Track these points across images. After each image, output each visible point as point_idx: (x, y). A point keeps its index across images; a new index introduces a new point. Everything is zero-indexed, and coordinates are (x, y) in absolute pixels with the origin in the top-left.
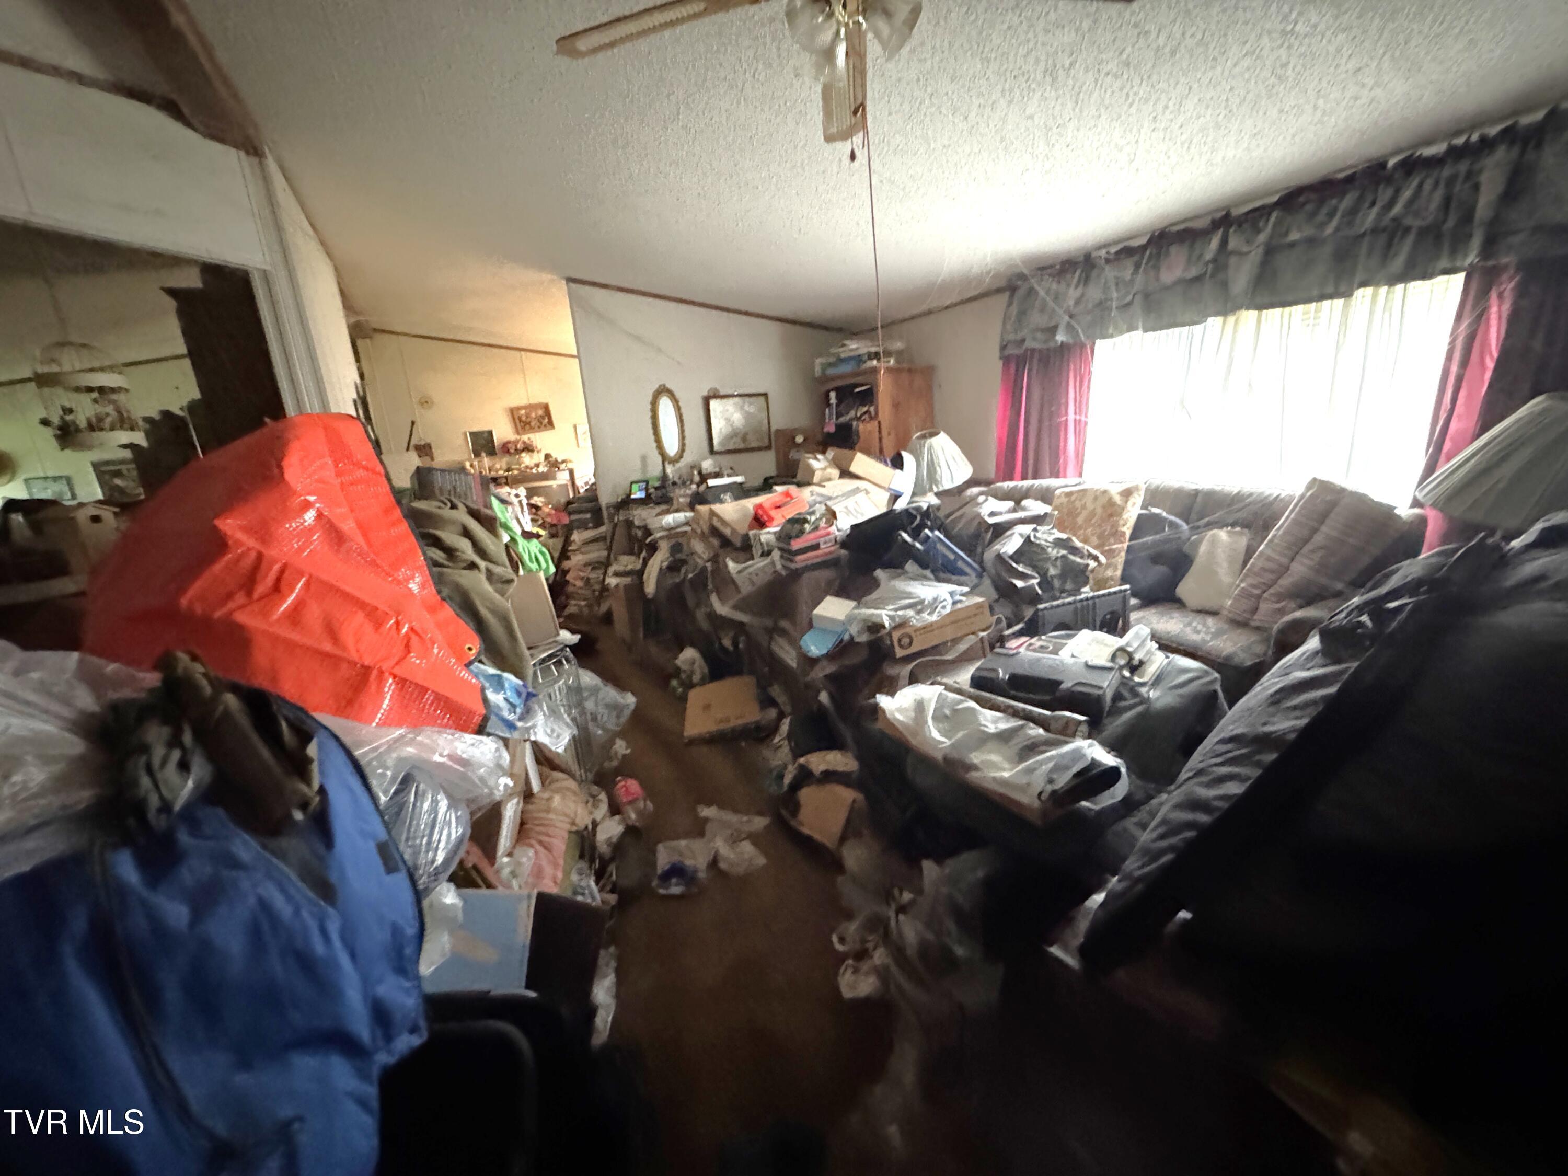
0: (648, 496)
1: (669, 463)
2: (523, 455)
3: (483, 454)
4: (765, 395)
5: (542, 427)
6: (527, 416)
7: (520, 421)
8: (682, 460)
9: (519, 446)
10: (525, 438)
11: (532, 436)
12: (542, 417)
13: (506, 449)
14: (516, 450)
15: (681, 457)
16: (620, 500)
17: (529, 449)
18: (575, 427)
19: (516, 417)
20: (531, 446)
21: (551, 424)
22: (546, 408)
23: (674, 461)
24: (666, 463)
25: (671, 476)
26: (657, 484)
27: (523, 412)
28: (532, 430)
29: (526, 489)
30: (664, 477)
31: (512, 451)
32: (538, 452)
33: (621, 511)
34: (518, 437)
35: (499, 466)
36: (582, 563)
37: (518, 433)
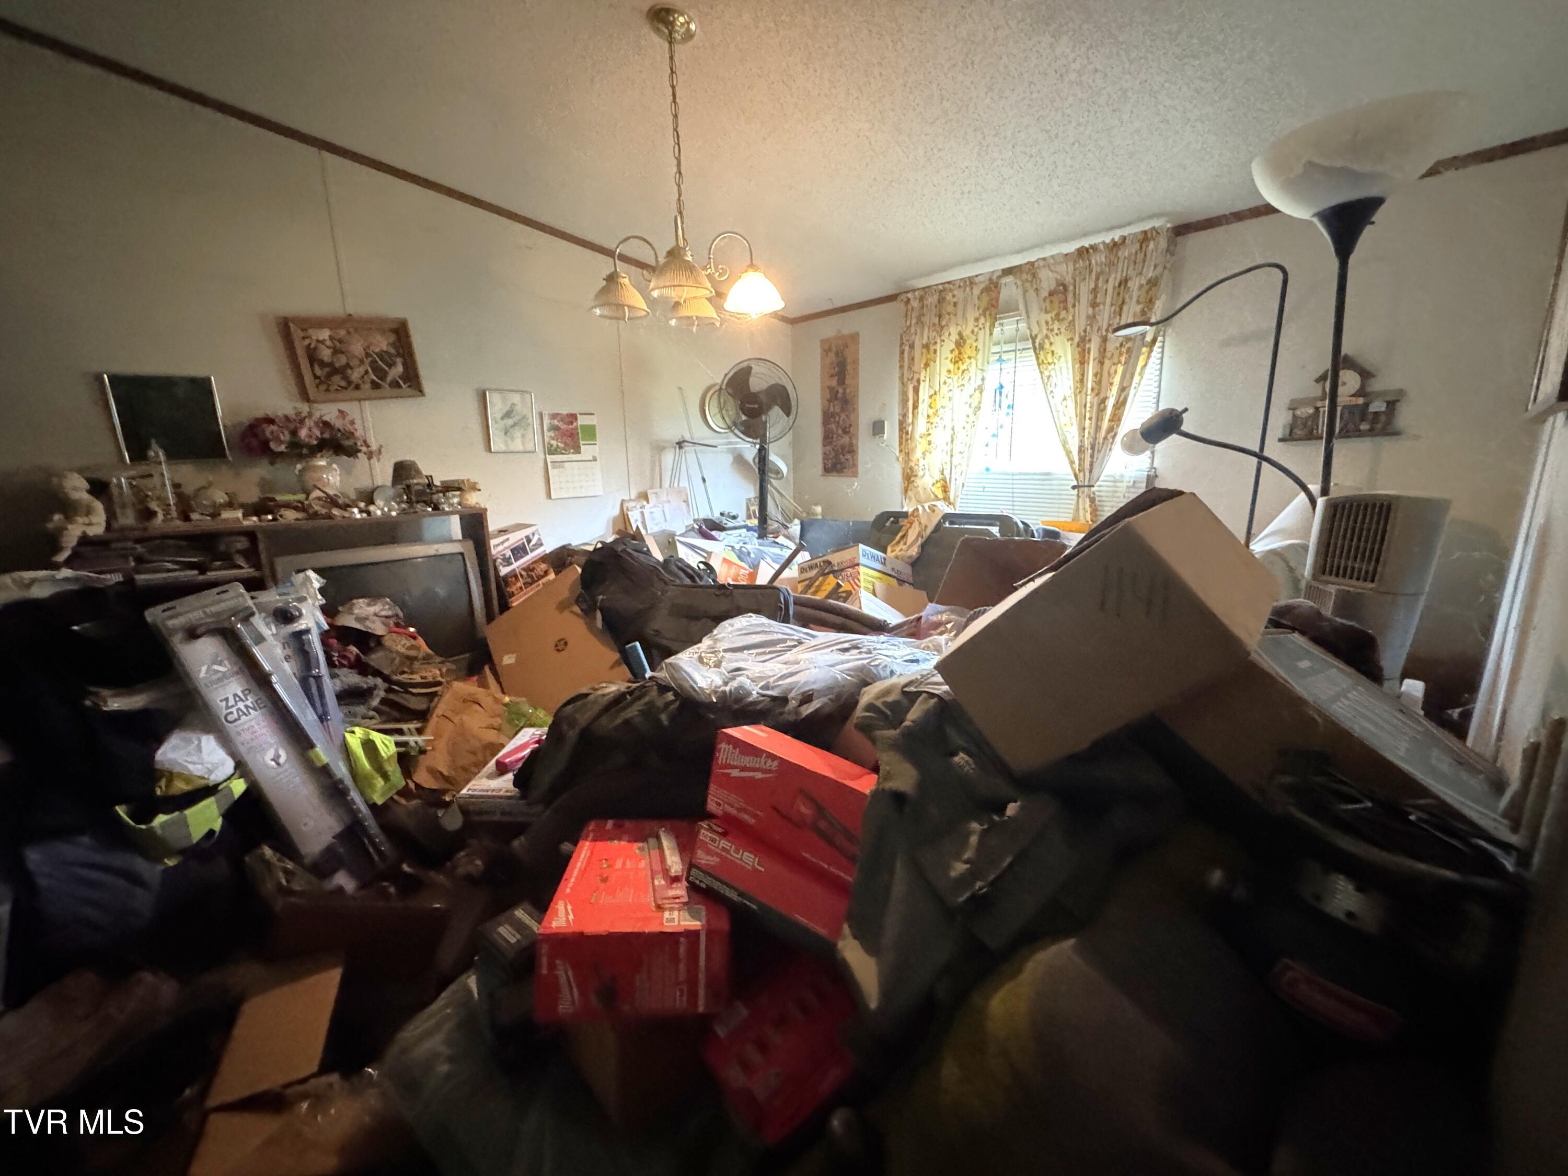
2: (320, 461)
5: (386, 386)
6: (337, 347)
7: (313, 360)
11: (350, 408)
12: (387, 359)
13: (258, 439)
14: (294, 445)
17: (339, 444)
19: (298, 346)
20: (349, 436)
21: (413, 382)
22: (400, 333)
28: (352, 390)
31: (280, 447)
32: (371, 454)
34: (304, 409)
37: (303, 396)
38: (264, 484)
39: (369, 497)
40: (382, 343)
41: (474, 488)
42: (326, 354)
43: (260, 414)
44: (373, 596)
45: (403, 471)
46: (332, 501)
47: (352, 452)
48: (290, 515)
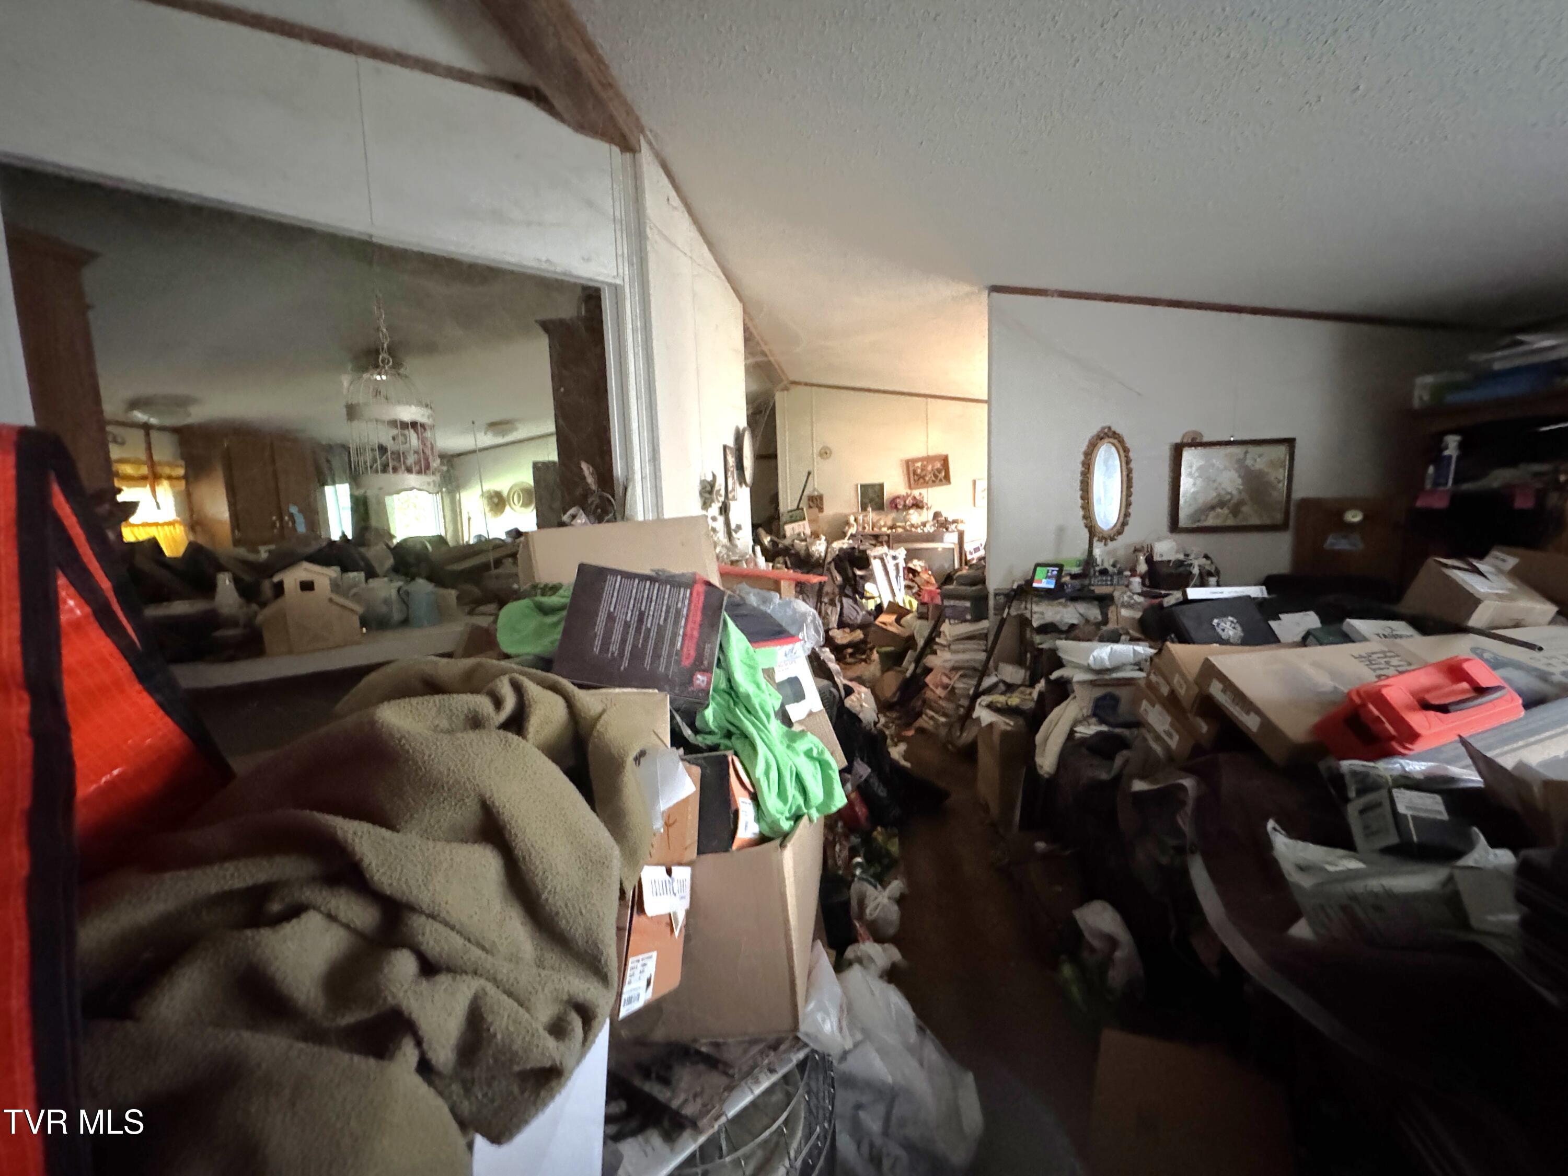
0: (1060, 585)
1: (1100, 540)
2: (911, 511)
3: (870, 509)
4: (1290, 442)
5: (937, 481)
6: (923, 468)
7: (915, 473)
8: (1120, 538)
9: (909, 502)
10: (916, 493)
11: (924, 491)
12: (939, 471)
13: (895, 504)
14: (905, 506)
15: (1120, 533)
16: (1015, 587)
17: (918, 505)
18: (974, 482)
19: (911, 469)
20: (922, 502)
21: (947, 478)
22: (945, 460)
23: (1107, 538)
24: (1095, 539)
25: (1099, 561)
26: (1076, 570)
27: (919, 464)
28: (926, 484)
29: (906, 549)
30: (1089, 561)
31: (900, 507)
32: (928, 509)
33: (1015, 603)
34: (909, 492)
35: (883, 521)
36: (949, 665)
37: (910, 487)
38: (894, 520)
39: (924, 524)
40: (938, 465)
41: (962, 522)
42: (919, 471)
43: (896, 494)
44: (919, 559)
45: (937, 515)
46: (912, 526)
47: (922, 508)
48: (900, 530)
